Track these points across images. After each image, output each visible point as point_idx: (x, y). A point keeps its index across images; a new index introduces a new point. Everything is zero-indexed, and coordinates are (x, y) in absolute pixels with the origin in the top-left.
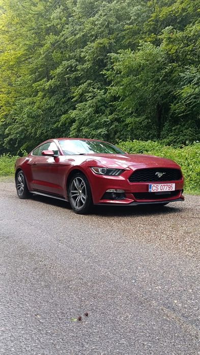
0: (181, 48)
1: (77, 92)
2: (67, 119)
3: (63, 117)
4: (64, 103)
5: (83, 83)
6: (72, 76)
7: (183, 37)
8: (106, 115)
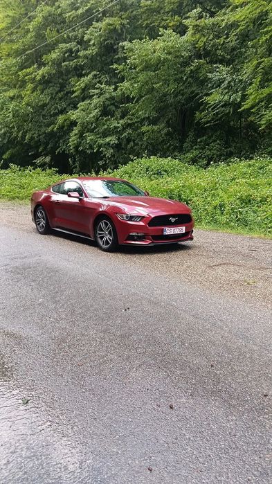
0: (211, 40)
1: (79, 85)
2: (65, 120)
3: (61, 118)
4: (61, 99)
5: (87, 75)
6: (72, 64)
7: (213, 24)
8: (116, 119)
